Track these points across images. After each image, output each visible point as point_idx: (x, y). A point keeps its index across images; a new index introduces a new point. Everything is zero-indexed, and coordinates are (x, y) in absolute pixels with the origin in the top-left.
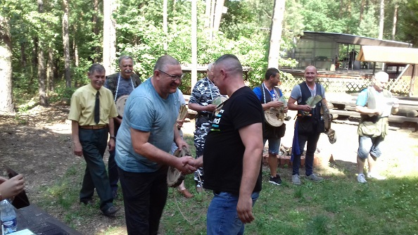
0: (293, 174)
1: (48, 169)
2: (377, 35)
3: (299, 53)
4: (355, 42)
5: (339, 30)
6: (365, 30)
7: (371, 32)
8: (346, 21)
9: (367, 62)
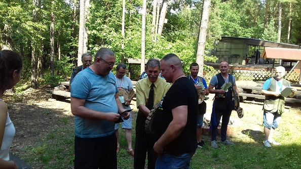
0: (212, 140)
1: (35, 134)
2: (277, 39)
3: (219, 52)
4: (260, 45)
5: (249, 36)
6: (268, 36)
7: (272, 37)
8: (254, 30)
9: (269, 59)
